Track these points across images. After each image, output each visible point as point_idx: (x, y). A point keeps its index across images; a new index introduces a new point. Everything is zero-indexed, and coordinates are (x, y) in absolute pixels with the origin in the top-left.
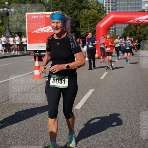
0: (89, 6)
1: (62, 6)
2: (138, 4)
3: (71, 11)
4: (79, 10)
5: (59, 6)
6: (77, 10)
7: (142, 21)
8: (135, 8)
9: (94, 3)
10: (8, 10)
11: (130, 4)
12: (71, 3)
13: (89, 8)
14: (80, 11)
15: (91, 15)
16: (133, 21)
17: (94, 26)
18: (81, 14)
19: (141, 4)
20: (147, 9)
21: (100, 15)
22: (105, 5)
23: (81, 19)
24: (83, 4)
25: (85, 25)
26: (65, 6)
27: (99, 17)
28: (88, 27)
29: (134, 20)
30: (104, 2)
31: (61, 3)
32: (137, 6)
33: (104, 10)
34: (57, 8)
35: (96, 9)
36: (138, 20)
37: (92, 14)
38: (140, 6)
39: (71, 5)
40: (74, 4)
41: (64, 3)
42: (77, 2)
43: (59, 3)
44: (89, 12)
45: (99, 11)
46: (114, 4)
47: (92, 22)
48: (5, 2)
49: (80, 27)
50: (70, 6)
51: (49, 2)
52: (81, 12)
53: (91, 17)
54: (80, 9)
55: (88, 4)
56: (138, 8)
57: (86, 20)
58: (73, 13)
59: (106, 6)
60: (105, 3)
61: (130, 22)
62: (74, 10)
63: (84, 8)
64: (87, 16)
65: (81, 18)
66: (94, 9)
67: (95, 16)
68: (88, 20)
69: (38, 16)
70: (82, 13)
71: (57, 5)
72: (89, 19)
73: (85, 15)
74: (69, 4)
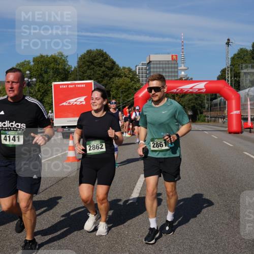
0: (120, 74)
1: (89, 74)
2: (174, 72)
3: (100, 80)
4: (109, 78)
5: (86, 74)
6: (107, 78)
7: (186, 90)
8: (172, 76)
9: (126, 70)
10: (29, 80)
11: (166, 71)
12: (99, 70)
13: (120, 76)
14: (110, 80)
15: (123, 84)
16: (176, 90)
17: (127, 96)
18: (111, 83)
19: (178, 71)
20: (184, 77)
21: (133, 84)
22: (137, 73)
23: (111, 89)
24: (114, 71)
25: (117, 95)
26: (93, 75)
27: (132, 86)
28: (120, 98)
29: (178, 90)
30: (136, 69)
31: (88, 71)
32: (173, 74)
33: (137, 78)
34: (84, 77)
35: (128, 77)
36: (182, 89)
37: (125, 83)
38: (176, 74)
39: (100, 72)
40: (103, 72)
41: (92, 71)
42: (107, 70)
43: (86, 71)
44: (121, 80)
45: (132, 79)
46: (148, 72)
47: (125, 92)
48: (26, 71)
49: (111, 97)
50: (99, 74)
51: (74, 70)
52: (112, 80)
53: (123, 86)
54: (111, 78)
55: (120, 72)
56: (175, 76)
57: (117, 89)
58: (102, 81)
59: (139, 73)
60: (137, 71)
61: (172, 91)
62: (103, 78)
63: (115, 75)
64: (119, 85)
65: (111, 87)
66: (126, 76)
67: (128, 85)
68: (120, 90)
69: (66, 86)
70: (113, 82)
71: (83, 73)
72: (121, 88)
73: (116, 84)
74: (98, 72)
